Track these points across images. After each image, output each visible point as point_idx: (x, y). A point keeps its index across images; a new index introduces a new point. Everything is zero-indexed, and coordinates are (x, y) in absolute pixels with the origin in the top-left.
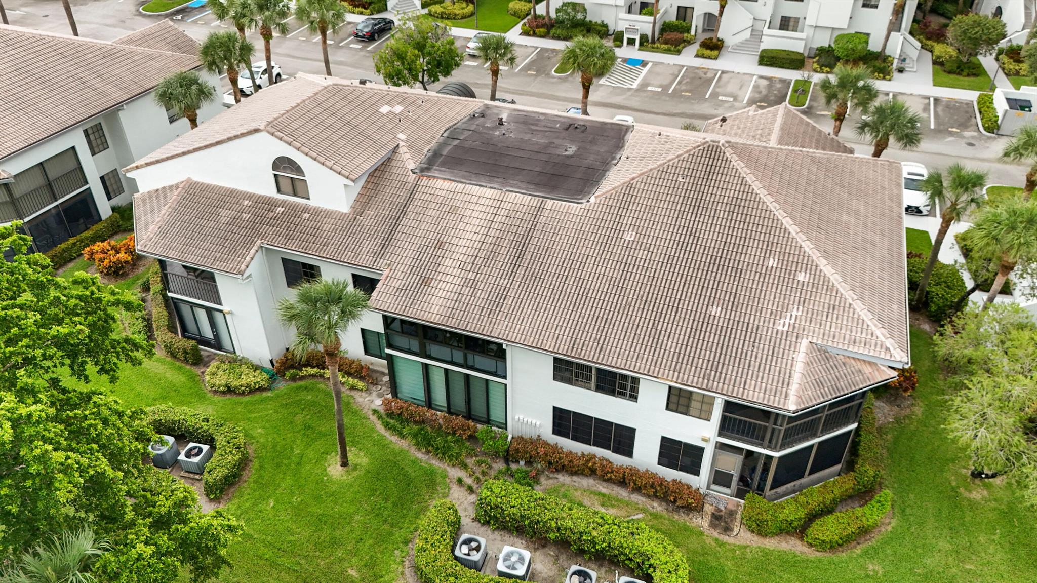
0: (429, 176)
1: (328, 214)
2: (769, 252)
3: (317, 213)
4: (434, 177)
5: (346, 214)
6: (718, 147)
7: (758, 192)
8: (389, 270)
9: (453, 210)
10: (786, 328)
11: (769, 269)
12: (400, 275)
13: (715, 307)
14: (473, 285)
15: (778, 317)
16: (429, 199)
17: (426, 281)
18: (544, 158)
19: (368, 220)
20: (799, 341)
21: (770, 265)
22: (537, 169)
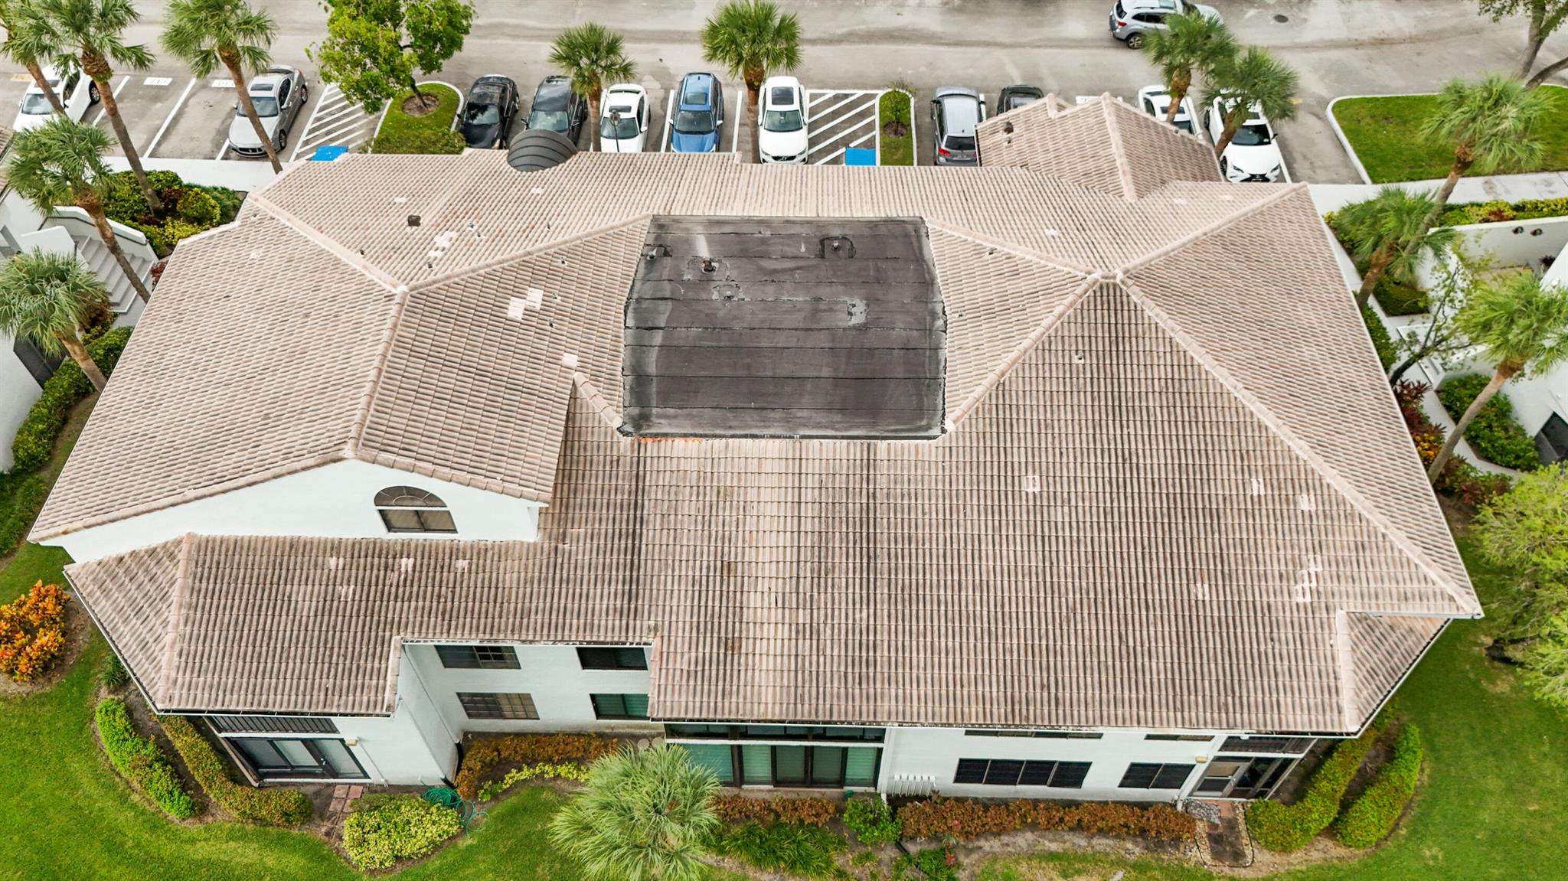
0: (656, 435)
1: (503, 551)
2: (1247, 470)
3: (479, 552)
4: (666, 435)
5: (535, 544)
6: (1115, 285)
7: (1201, 361)
8: (658, 639)
9: (723, 494)
10: (1308, 599)
11: (1256, 499)
12: (682, 646)
13: (1199, 585)
14: (814, 632)
15: (1292, 582)
16: (674, 483)
17: (731, 645)
18: (823, 340)
19: (580, 545)
20: (1332, 615)
21: (1255, 494)
22: (826, 372)
